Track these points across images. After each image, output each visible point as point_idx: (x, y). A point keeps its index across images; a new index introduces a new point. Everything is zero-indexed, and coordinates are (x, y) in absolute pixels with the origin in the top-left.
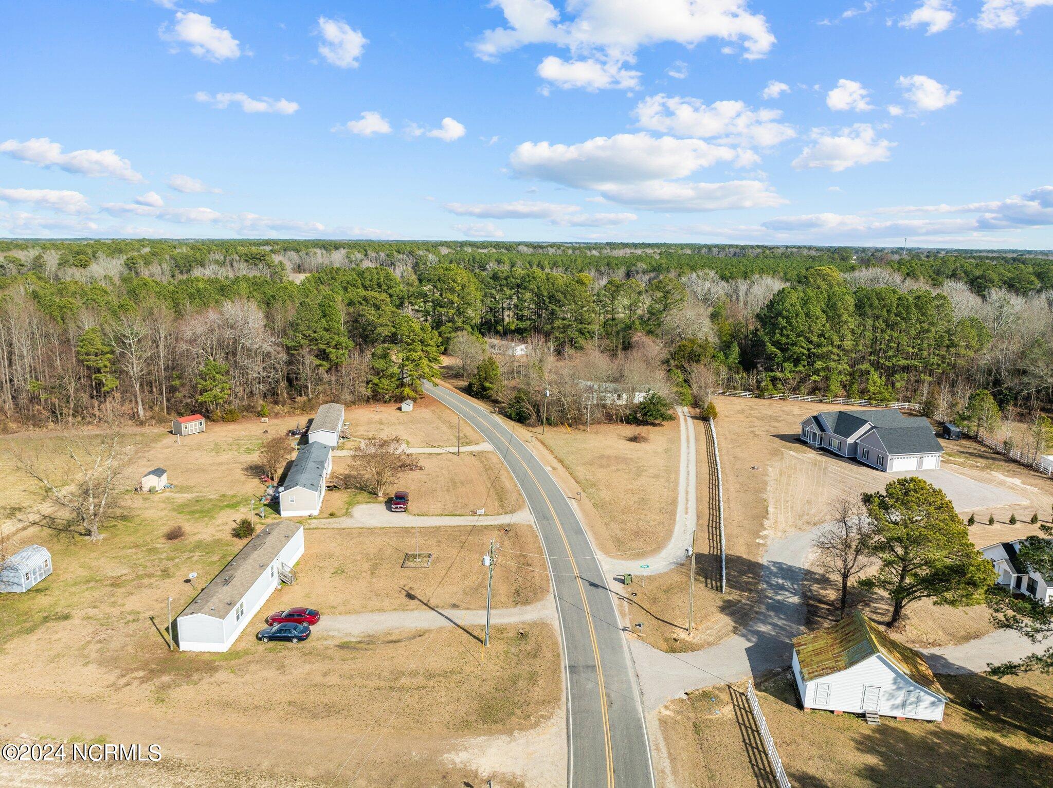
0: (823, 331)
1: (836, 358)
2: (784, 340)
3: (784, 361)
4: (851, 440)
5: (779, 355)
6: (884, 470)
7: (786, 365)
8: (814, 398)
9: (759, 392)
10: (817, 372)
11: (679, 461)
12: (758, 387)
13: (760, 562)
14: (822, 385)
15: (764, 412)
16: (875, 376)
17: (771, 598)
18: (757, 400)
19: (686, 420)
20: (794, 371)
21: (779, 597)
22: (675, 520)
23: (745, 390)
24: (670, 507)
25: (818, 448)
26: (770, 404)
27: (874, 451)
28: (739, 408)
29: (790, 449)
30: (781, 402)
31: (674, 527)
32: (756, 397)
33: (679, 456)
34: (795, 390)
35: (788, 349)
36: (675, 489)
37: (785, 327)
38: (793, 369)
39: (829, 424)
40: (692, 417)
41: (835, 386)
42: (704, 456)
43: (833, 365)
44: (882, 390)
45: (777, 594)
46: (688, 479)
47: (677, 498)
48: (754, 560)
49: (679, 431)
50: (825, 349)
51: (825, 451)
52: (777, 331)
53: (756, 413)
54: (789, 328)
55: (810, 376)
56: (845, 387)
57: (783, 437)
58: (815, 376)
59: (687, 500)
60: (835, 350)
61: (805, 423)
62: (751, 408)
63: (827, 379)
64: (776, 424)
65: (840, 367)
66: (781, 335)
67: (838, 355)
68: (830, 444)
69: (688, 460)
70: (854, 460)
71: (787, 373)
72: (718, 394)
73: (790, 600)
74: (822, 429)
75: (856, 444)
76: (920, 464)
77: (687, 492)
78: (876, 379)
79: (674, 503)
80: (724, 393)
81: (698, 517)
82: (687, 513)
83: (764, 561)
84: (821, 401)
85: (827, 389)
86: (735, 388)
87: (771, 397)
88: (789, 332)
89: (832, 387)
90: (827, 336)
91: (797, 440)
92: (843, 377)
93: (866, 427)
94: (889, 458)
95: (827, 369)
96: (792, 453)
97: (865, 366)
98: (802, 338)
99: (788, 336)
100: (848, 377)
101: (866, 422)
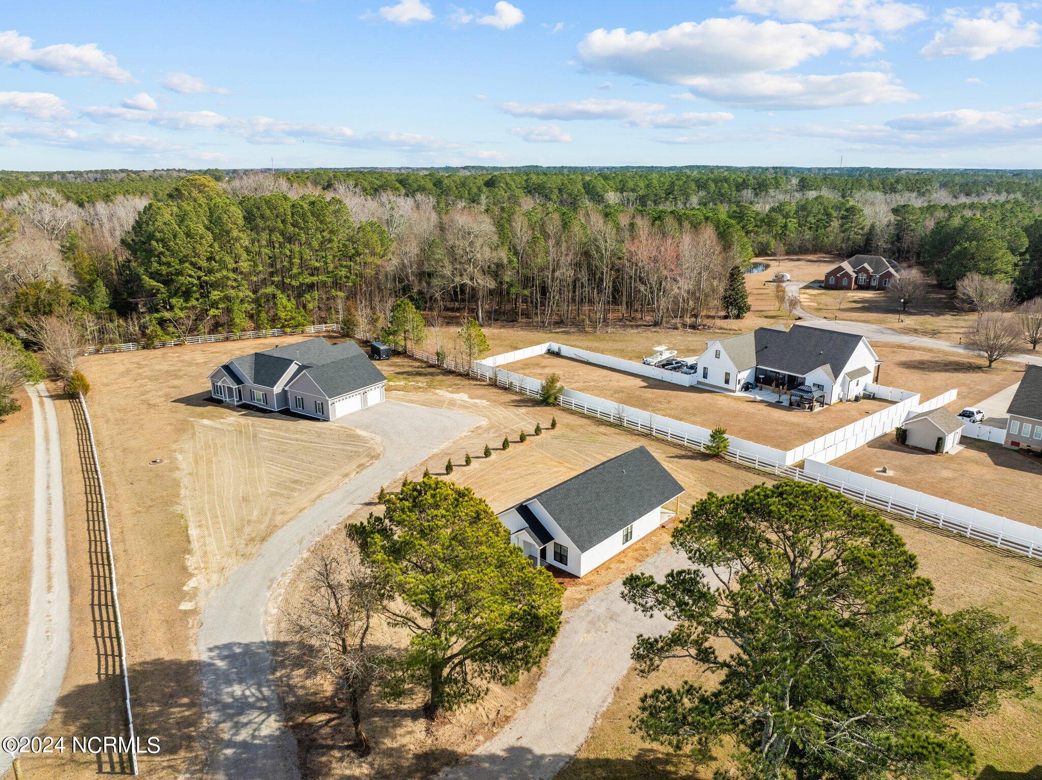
0: (211, 253)
1: (235, 284)
2: (164, 270)
3: (170, 297)
4: (277, 389)
5: (163, 290)
6: (326, 420)
7: (174, 301)
8: (220, 336)
9: (146, 342)
10: (214, 305)
11: (31, 481)
12: (144, 334)
13: (195, 657)
14: (224, 319)
15: (157, 367)
16: (282, 299)
17: (230, 744)
18: (146, 352)
19: (42, 404)
20: (186, 308)
21: (243, 735)
22: (26, 614)
23: (126, 342)
24: (16, 586)
25: (238, 406)
26: (164, 355)
27: (310, 398)
28: (122, 368)
29: (202, 416)
30: (178, 349)
31: (24, 633)
32: (144, 348)
33: (32, 471)
34: (193, 330)
35: (172, 281)
36: (25, 544)
37: (162, 253)
38: (184, 305)
39: (246, 372)
40: (51, 397)
41: (240, 319)
42: (75, 461)
43: (232, 293)
44: (294, 315)
45: (238, 726)
46: (49, 512)
47: (29, 560)
48: (184, 658)
49: (32, 424)
50: (218, 275)
51: (249, 408)
52: (153, 259)
53: (146, 372)
54: (167, 253)
55: (207, 310)
56: (251, 317)
57: (189, 401)
58: (214, 310)
59: (49, 558)
60: (231, 275)
61: (214, 377)
62: (140, 366)
63: (229, 311)
64: (176, 382)
65: (241, 294)
66: (160, 263)
67: (235, 280)
68: (252, 398)
69: (49, 475)
70: (287, 413)
71: (177, 311)
72: (90, 354)
73: (265, 731)
74: (238, 381)
75: (284, 392)
76: (364, 401)
77: (49, 541)
78: (285, 304)
79: (24, 574)
80: (97, 351)
81: (73, 590)
82: (50, 588)
83: (199, 652)
84: (227, 339)
85: (230, 325)
86: (111, 341)
87: (164, 345)
88: (169, 259)
89: (237, 321)
90: (217, 258)
91: (210, 400)
92: (247, 307)
93: (293, 368)
94: (330, 403)
95: (228, 298)
96: (206, 422)
97: (270, 290)
98: (187, 265)
99: (169, 265)
100: (254, 306)
101: (291, 361)
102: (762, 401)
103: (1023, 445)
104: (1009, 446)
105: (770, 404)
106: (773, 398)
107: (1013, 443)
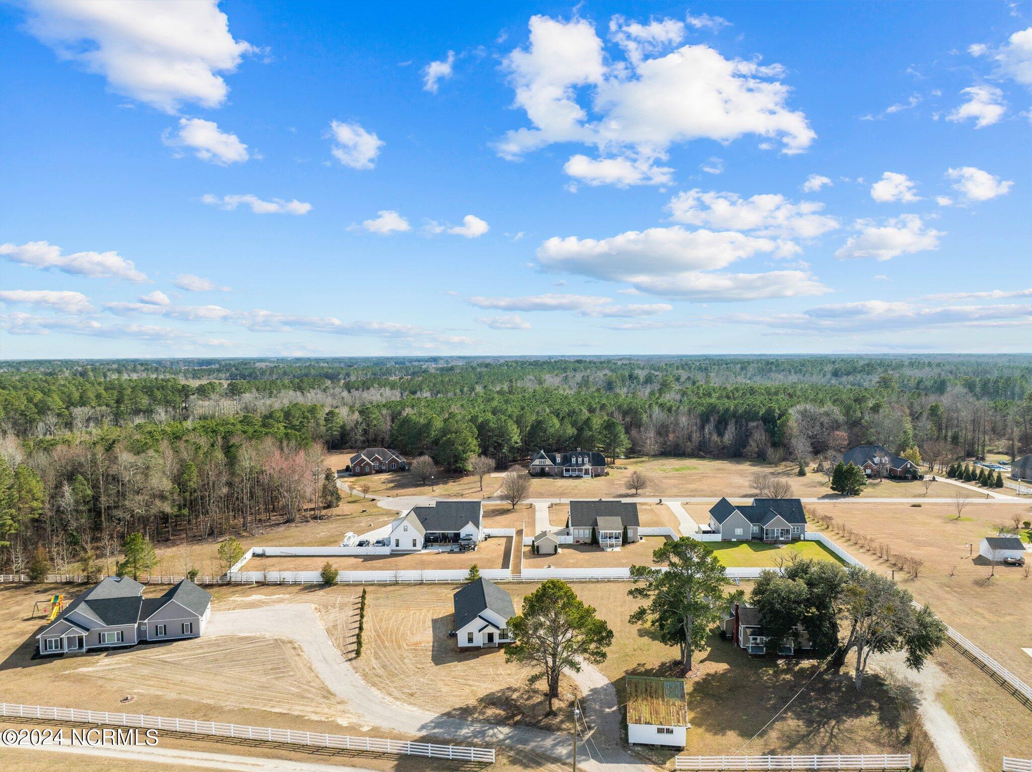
6: (199, 636)
102: (443, 552)
103: (581, 541)
104: (575, 543)
105: (449, 553)
106: (448, 548)
107: (578, 542)
